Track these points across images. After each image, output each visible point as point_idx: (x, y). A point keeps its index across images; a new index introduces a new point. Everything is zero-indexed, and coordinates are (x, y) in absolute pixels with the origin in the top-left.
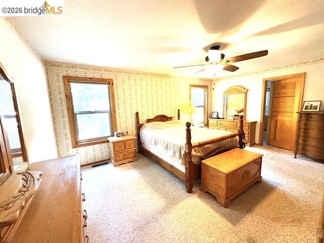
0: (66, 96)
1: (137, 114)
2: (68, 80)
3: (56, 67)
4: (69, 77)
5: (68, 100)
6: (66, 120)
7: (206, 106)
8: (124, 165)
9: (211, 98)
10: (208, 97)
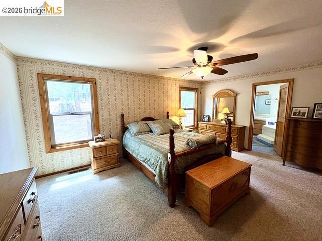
0: (41, 95)
1: (123, 116)
2: (43, 78)
3: (29, 63)
4: (45, 74)
5: (42, 100)
6: (40, 121)
7: (196, 109)
8: (105, 172)
9: (201, 101)
10: (198, 99)
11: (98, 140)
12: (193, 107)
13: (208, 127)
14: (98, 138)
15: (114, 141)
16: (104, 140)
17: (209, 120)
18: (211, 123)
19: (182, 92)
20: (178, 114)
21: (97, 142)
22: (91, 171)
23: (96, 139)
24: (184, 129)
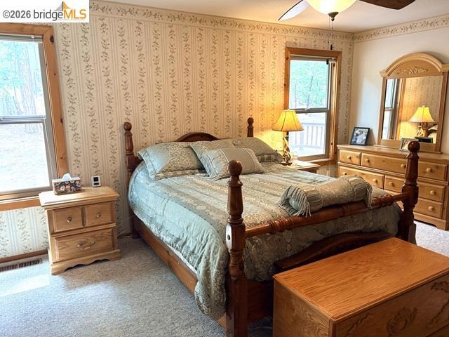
1: (128, 127)
7: (333, 110)
8: (81, 269)
9: (349, 87)
10: (339, 82)
11: (62, 189)
12: (324, 105)
13: (364, 161)
14: (63, 184)
15: (104, 192)
16: (78, 190)
17: (368, 141)
18: (375, 148)
19: (293, 63)
20: (279, 124)
21: (60, 193)
22: (47, 266)
23: (58, 186)
24: (296, 163)
